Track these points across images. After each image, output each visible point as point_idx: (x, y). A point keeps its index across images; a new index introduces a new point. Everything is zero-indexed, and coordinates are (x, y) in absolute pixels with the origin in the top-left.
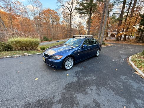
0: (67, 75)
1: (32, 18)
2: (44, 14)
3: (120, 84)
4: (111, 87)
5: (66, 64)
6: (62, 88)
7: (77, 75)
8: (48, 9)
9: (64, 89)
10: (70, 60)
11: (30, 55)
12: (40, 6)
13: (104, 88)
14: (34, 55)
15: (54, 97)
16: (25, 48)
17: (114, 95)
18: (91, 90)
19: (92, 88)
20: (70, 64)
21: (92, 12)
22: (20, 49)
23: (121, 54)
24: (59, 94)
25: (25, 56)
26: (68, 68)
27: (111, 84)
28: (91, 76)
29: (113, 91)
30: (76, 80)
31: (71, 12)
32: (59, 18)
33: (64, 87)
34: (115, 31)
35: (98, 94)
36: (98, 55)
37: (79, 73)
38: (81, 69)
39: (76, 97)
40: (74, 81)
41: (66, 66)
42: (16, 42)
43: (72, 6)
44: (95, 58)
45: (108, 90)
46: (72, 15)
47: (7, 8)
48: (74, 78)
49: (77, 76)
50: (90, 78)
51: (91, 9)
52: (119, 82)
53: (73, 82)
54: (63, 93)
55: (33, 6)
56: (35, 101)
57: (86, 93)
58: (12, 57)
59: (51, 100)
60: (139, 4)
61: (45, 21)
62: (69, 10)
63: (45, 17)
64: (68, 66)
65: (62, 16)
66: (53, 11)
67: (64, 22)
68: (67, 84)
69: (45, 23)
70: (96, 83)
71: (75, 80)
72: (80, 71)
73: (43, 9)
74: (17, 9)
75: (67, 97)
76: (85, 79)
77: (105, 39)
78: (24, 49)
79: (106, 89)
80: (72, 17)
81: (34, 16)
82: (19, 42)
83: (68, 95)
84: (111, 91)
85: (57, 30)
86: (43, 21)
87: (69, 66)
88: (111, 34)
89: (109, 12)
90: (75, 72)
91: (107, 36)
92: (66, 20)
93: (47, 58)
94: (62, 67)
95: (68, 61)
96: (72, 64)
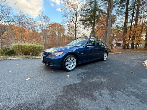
0: (68, 76)
1: (40, 31)
2: (51, 27)
3: (144, 88)
4: (131, 91)
5: (67, 63)
6: (58, 90)
7: (81, 76)
8: (55, 23)
9: (60, 92)
10: (72, 59)
11: (30, 59)
12: (48, 20)
13: (121, 92)
14: (35, 58)
15: (45, 101)
16: (28, 53)
17: (141, 103)
18: (101, 94)
19: (102, 91)
20: (73, 64)
21: (95, 23)
22: (23, 54)
23: (133, 59)
24: (53, 97)
25: (25, 59)
26: (70, 69)
27: (129, 87)
28: (99, 78)
29: (136, 97)
30: (80, 82)
31: (75, 24)
32: (64, 30)
33: (62, 89)
34: (121, 40)
35: (113, 101)
36: (105, 59)
37: (84, 74)
38: (86, 71)
39: (78, 103)
40: (76, 83)
41: (67, 65)
42: (19, 47)
43: (77, 19)
44: (102, 62)
45: (128, 96)
46: (76, 26)
47: (20, 22)
48: (77, 79)
49: (80, 78)
50: (98, 80)
51: (94, 20)
52: (141, 85)
53: (74, 84)
54: (58, 97)
55: (42, 20)
56: (13, 106)
57: (94, 99)
58: (11, 59)
59: (38, 105)
60: (142, 14)
63: (52, 30)
64: (69, 65)
67: (69, 34)
68: (66, 85)
69: (51, 35)
70: (107, 86)
71: (78, 81)
72: (84, 73)
73: (50, 23)
74: (28, 23)
75: (63, 103)
76: (91, 81)
77: (110, 48)
78: (26, 54)
79: (124, 94)
80: (76, 28)
81: (42, 29)
82: (22, 46)
83: (66, 100)
84: (133, 97)
85: (62, 41)
86: (50, 33)
87: (71, 66)
88: (117, 43)
89: (112, 22)
90: (78, 73)
91: (113, 45)
92: (71, 32)
93: (45, 56)
94: (62, 66)
95: (69, 60)
96: (74, 65)
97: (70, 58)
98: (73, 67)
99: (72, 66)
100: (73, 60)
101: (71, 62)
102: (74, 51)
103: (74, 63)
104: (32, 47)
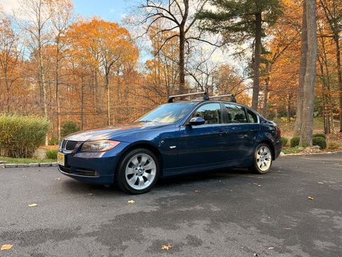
0: (129, 202)
1: (26, 55)
3: (295, 220)
5: (129, 171)
6: (104, 219)
9: (110, 221)
10: (144, 159)
12: (64, 11)
13: (236, 224)
15: (80, 228)
20: (146, 174)
26: (137, 188)
27: (264, 219)
28: (206, 207)
30: (154, 210)
33: (113, 218)
38: (183, 194)
40: (148, 211)
41: (130, 176)
43: (187, 8)
48: (150, 207)
49: (161, 205)
53: (141, 213)
61: (76, 65)
62: (176, 21)
64: (135, 177)
65: (149, 43)
66: (114, 26)
67: (154, 66)
68: (123, 214)
69: (75, 72)
72: (175, 198)
73: (73, 20)
79: (241, 225)
81: (36, 45)
87: (141, 179)
90: (157, 198)
92: (163, 58)
93: (70, 152)
94: (115, 176)
95: (135, 161)
96: (150, 176)
97: (139, 159)
98: (148, 184)
99: (145, 179)
100: (148, 162)
101: (142, 168)
102: (150, 138)
103: (149, 171)
104: (11, 126)
